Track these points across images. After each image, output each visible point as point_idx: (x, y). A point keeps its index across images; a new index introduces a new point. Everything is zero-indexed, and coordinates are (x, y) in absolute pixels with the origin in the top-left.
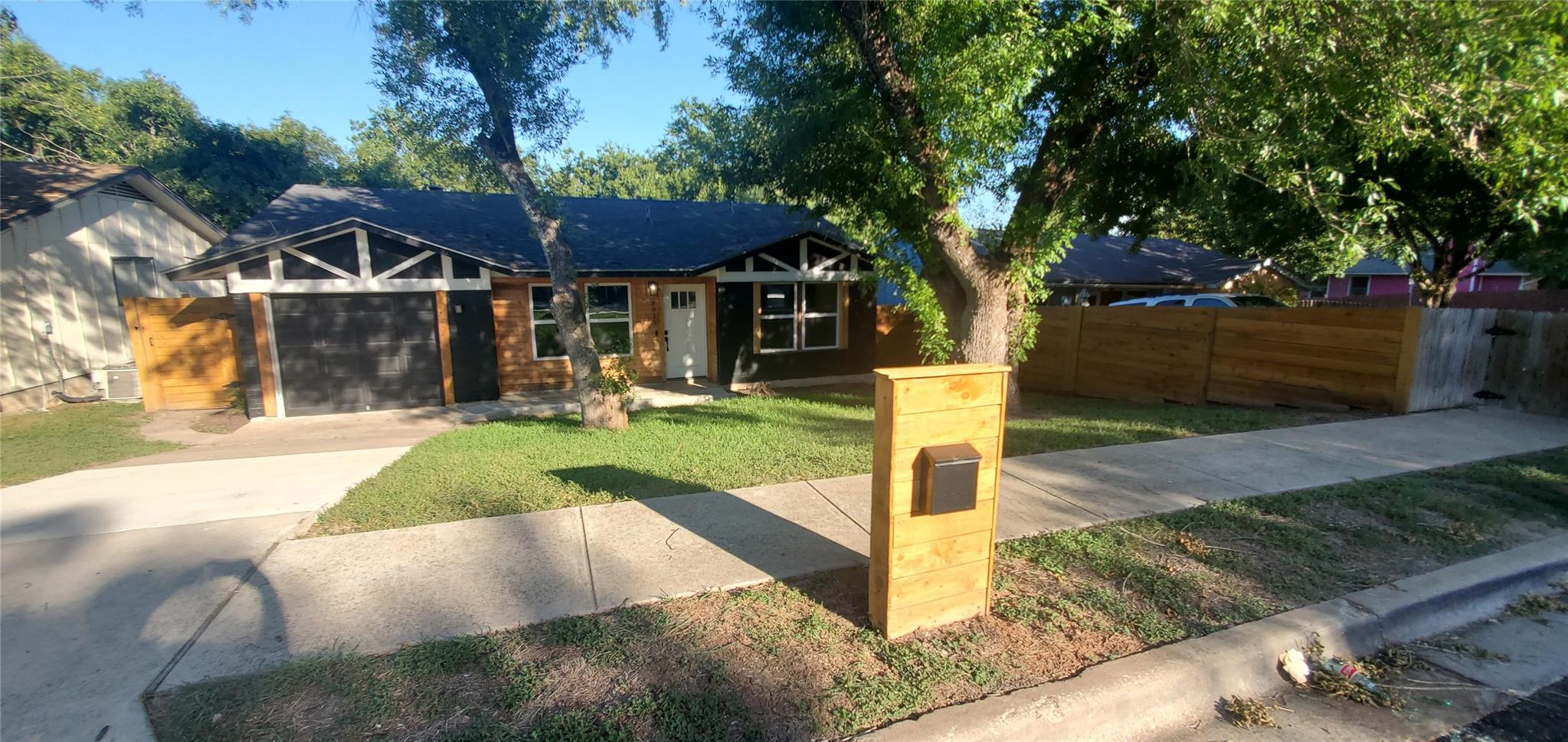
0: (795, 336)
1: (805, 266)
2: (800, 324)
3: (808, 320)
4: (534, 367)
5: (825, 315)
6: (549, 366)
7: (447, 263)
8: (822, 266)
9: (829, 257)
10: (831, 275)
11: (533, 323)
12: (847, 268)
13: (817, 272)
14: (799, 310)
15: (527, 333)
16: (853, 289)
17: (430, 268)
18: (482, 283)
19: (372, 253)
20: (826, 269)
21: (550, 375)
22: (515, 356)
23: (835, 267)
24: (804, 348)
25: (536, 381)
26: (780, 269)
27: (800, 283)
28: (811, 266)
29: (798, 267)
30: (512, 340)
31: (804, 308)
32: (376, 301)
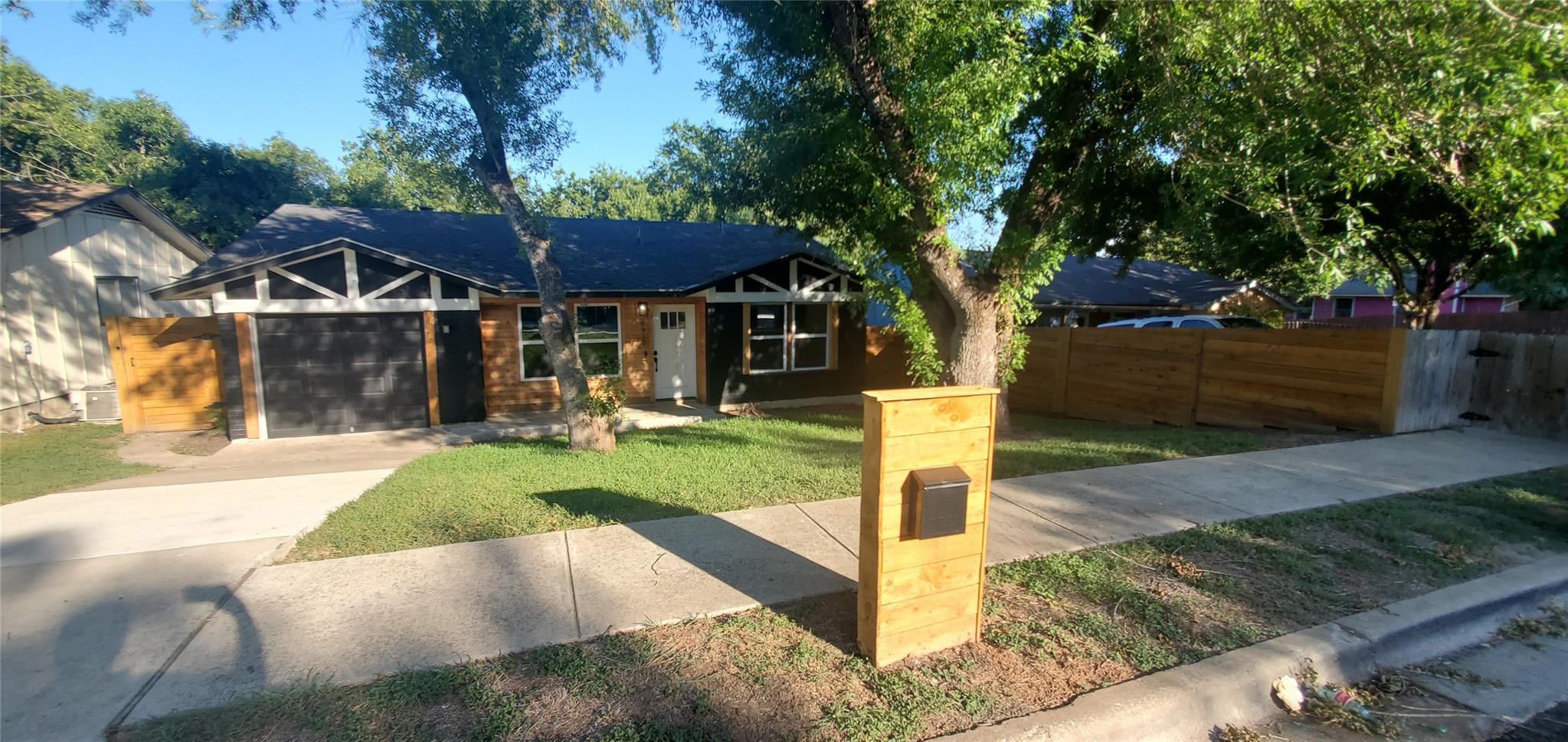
0: (785, 357)
1: (795, 287)
2: (789, 344)
3: (798, 340)
4: (521, 388)
5: (813, 336)
6: (537, 387)
7: (435, 283)
8: (811, 287)
9: (819, 278)
10: (821, 296)
11: (521, 344)
12: (837, 289)
13: (807, 292)
14: (789, 331)
15: (514, 355)
16: (843, 309)
17: (419, 288)
18: (471, 304)
19: (360, 273)
20: (816, 290)
21: (537, 396)
22: (501, 377)
23: (824, 288)
24: (793, 369)
25: (522, 402)
26: (769, 290)
27: (789, 304)
28: (801, 286)
29: (787, 287)
30: (499, 360)
31: (794, 328)
32: (363, 321)
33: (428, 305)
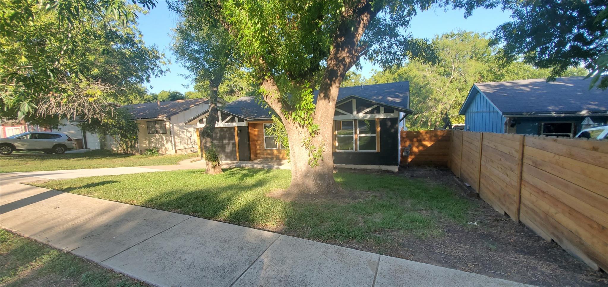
0: (354, 145)
1: (355, 113)
2: (356, 139)
3: (360, 138)
4: (265, 151)
5: (368, 135)
6: (269, 152)
7: (236, 119)
8: (363, 112)
9: (368, 107)
10: (369, 116)
11: (264, 137)
12: (379, 112)
13: (361, 115)
14: (356, 133)
15: (263, 140)
16: (383, 122)
17: (232, 120)
19: (222, 116)
20: (366, 113)
21: (269, 155)
22: (260, 147)
23: (371, 112)
24: (359, 151)
25: (265, 156)
26: (343, 114)
27: (355, 120)
28: (358, 113)
29: (351, 113)
30: (259, 142)
31: (358, 132)
32: (225, 130)
33: (235, 124)
